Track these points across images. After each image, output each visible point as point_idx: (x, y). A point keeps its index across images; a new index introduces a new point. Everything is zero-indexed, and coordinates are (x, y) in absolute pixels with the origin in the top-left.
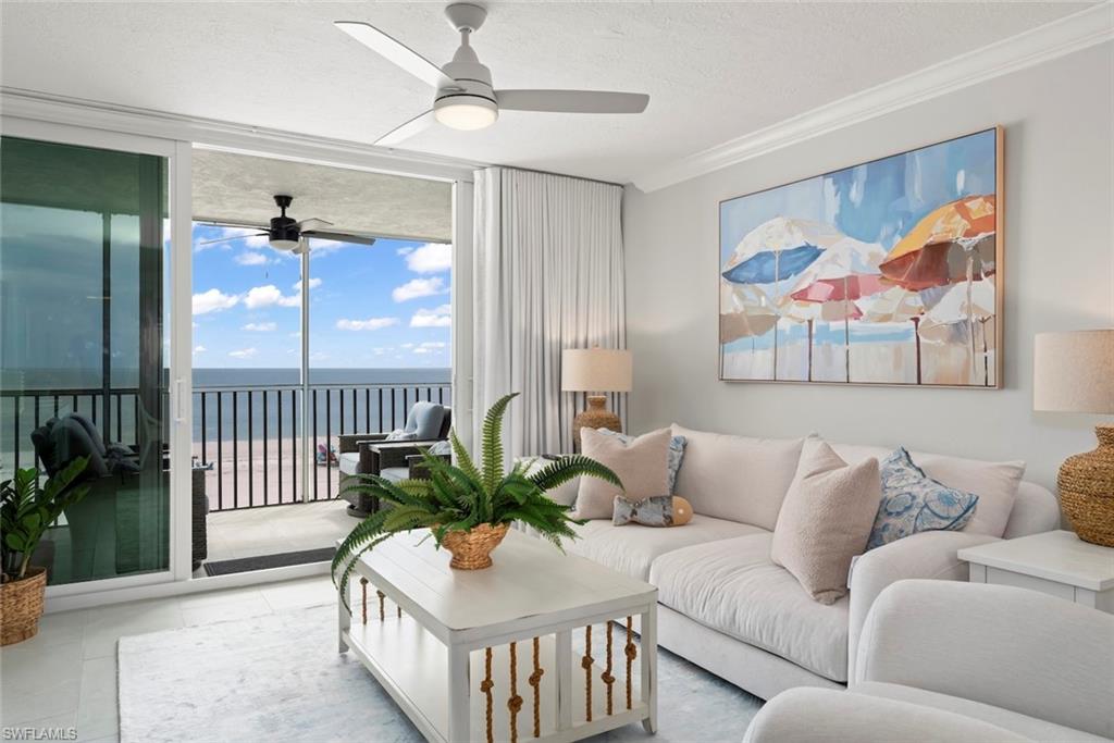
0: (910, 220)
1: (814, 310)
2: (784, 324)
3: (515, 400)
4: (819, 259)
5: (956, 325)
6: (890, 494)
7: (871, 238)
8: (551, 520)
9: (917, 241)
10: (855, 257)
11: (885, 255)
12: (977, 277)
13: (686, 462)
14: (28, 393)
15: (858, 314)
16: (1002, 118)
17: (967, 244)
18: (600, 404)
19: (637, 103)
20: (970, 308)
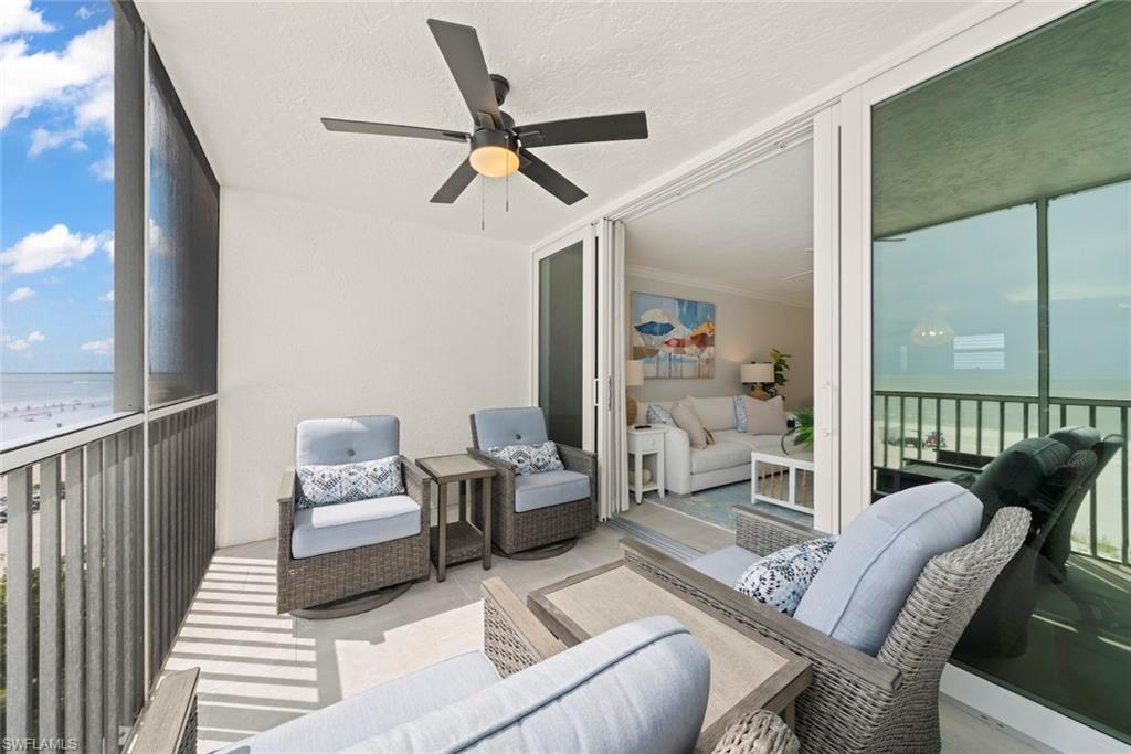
0: (698, 324)
1: (671, 349)
2: (661, 353)
4: (673, 330)
5: (707, 359)
7: (688, 327)
9: (698, 332)
10: (684, 332)
11: (692, 334)
12: (711, 346)
15: (684, 353)
17: (710, 335)
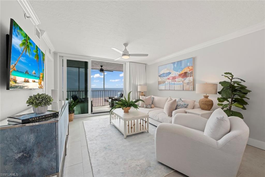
0: (182, 69)
1: (170, 81)
2: (166, 82)
3: (132, 92)
4: (171, 74)
5: (188, 83)
6: (178, 104)
7: (177, 71)
8: (136, 107)
9: (183, 72)
10: (175, 74)
11: (179, 74)
12: (190, 77)
13: (154, 100)
14: (70, 91)
15: (176, 81)
16: (194, 56)
17: (189, 72)
18: (143, 93)
19: (147, 55)
20: (189, 80)
